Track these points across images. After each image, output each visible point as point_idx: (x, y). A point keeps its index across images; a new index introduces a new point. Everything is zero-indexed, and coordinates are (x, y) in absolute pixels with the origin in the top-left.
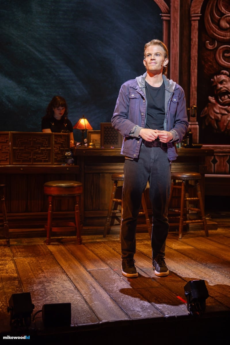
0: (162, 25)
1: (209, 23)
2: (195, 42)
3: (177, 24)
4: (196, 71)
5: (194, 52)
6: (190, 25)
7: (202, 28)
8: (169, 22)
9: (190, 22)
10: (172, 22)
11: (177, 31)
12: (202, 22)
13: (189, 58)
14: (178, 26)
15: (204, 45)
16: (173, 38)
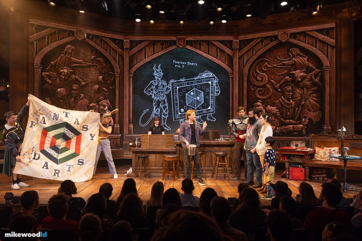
0: (229, 79)
1: (252, 78)
2: (245, 87)
3: (237, 79)
4: (246, 100)
5: (245, 92)
6: (243, 79)
7: (249, 80)
8: (233, 78)
9: (243, 77)
10: (234, 78)
11: (237, 82)
12: (248, 78)
13: (243, 95)
14: (238, 79)
15: (250, 88)
16: (235, 86)
